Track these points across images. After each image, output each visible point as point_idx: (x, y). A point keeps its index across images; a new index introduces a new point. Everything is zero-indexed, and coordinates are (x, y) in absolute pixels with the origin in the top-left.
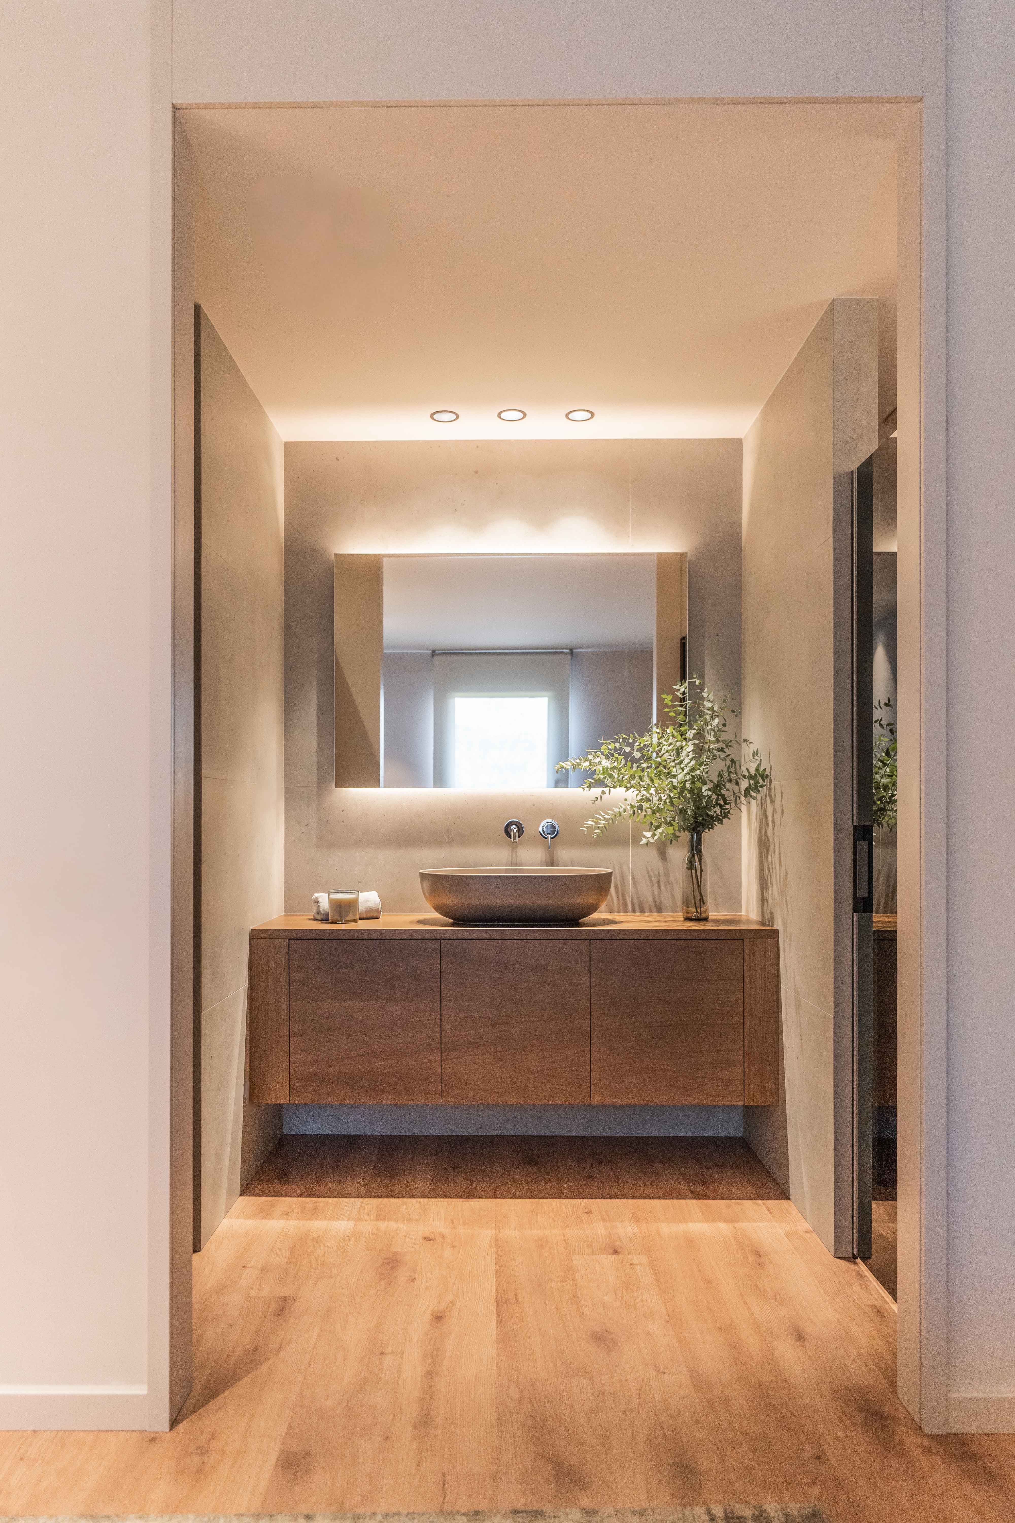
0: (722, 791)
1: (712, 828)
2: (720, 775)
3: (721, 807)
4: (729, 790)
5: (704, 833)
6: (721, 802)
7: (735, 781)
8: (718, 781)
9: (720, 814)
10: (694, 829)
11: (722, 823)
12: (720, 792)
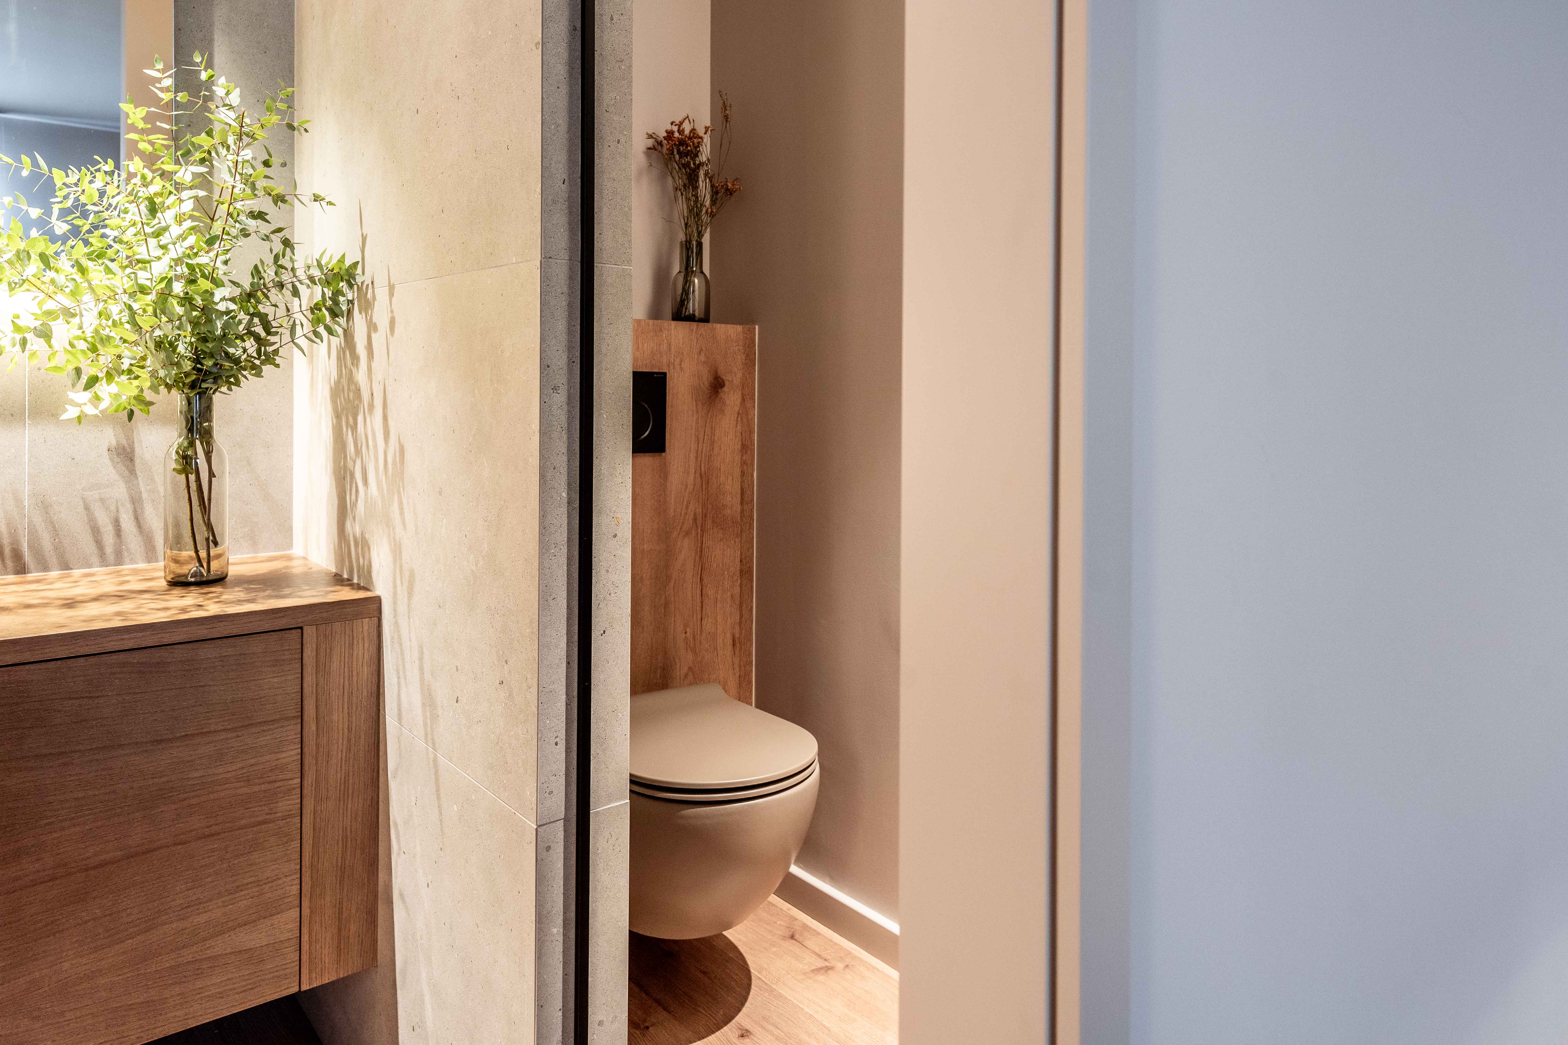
0: (260, 307)
1: (237, 383)
2: (256, 271)
3: (257, 338)
4: (276, 306)
5: (217, 393)
6: (259, 330)
7: (290, 286)
8: (252, 284)
9: (255, 355)
10: (193, 386)
11: (259, 375)
12: (255, 307)
